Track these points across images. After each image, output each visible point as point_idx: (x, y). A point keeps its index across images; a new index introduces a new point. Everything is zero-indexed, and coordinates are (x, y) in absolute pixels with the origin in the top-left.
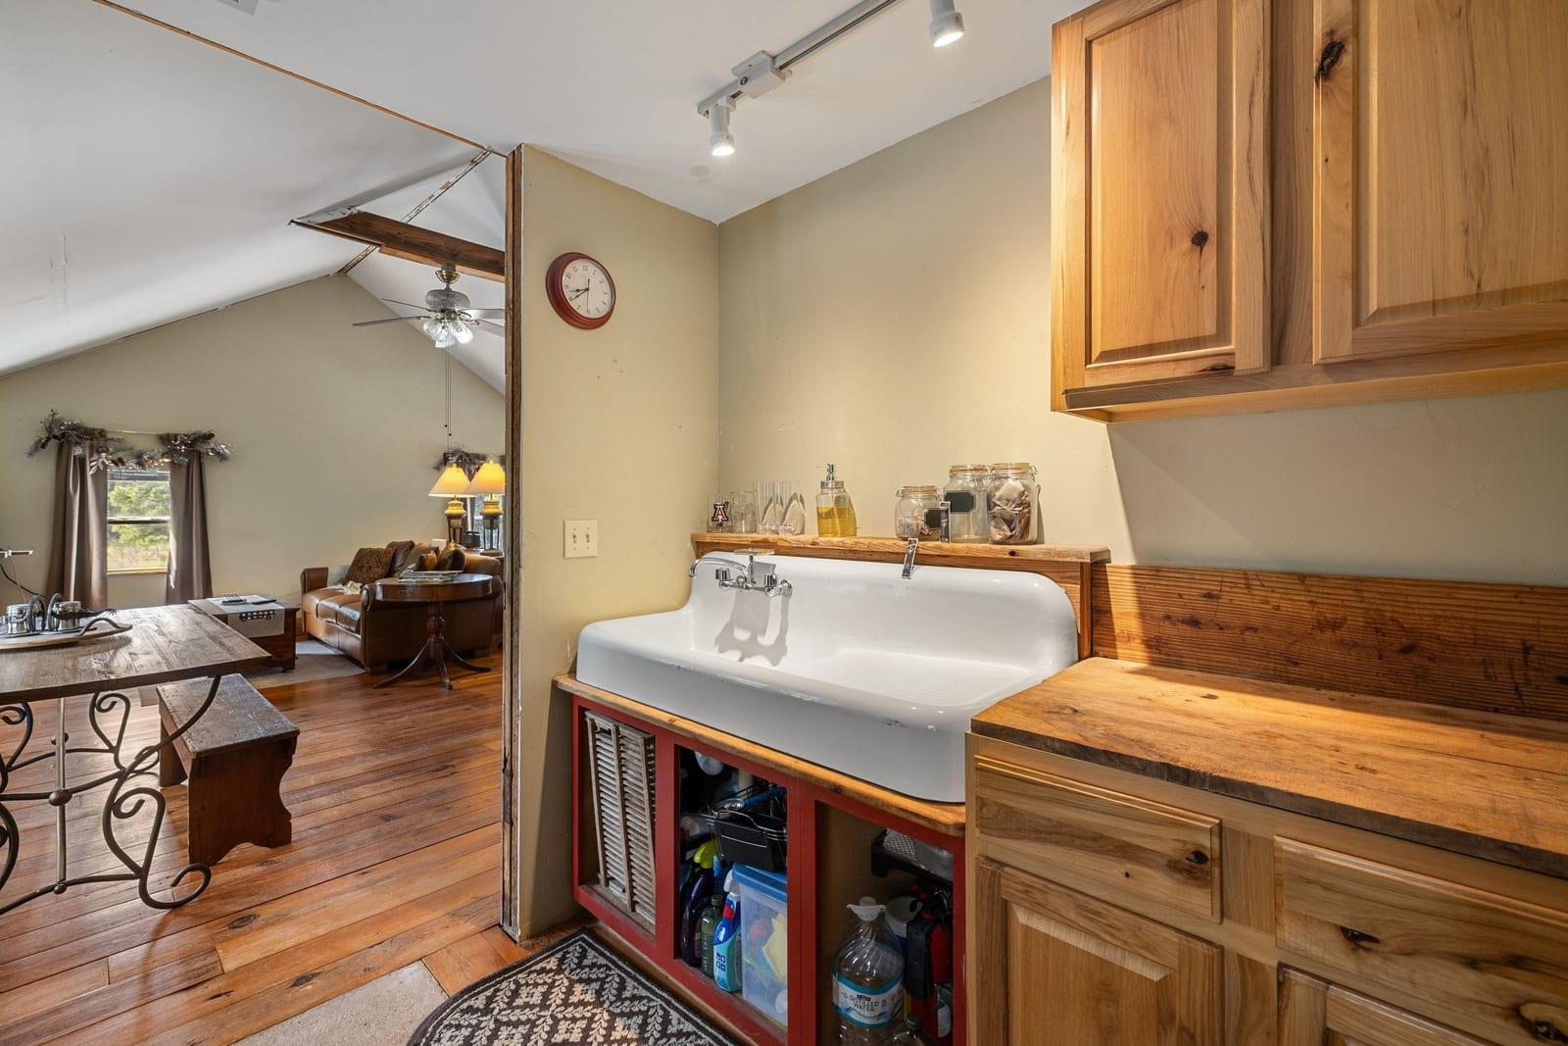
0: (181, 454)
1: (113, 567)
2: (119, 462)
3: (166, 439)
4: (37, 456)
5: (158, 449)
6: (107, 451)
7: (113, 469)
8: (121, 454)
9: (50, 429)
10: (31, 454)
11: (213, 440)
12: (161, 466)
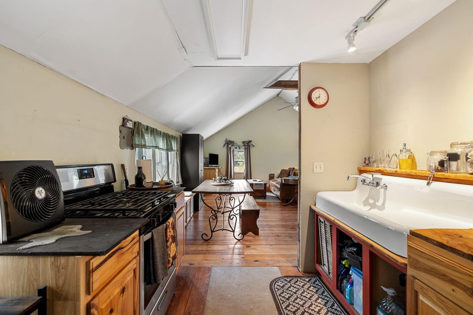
0: (246, 146)
1: (235, 171)
2: (236, 148)
3: (244, 142)
4: (224, 147)
5: (242, 145)
6: (234, 146)
7: (235, 150)
8: (236, 146)
9: (226, 142)
10: (223, 147)
11: (252, 142)
12: (243, 149)
